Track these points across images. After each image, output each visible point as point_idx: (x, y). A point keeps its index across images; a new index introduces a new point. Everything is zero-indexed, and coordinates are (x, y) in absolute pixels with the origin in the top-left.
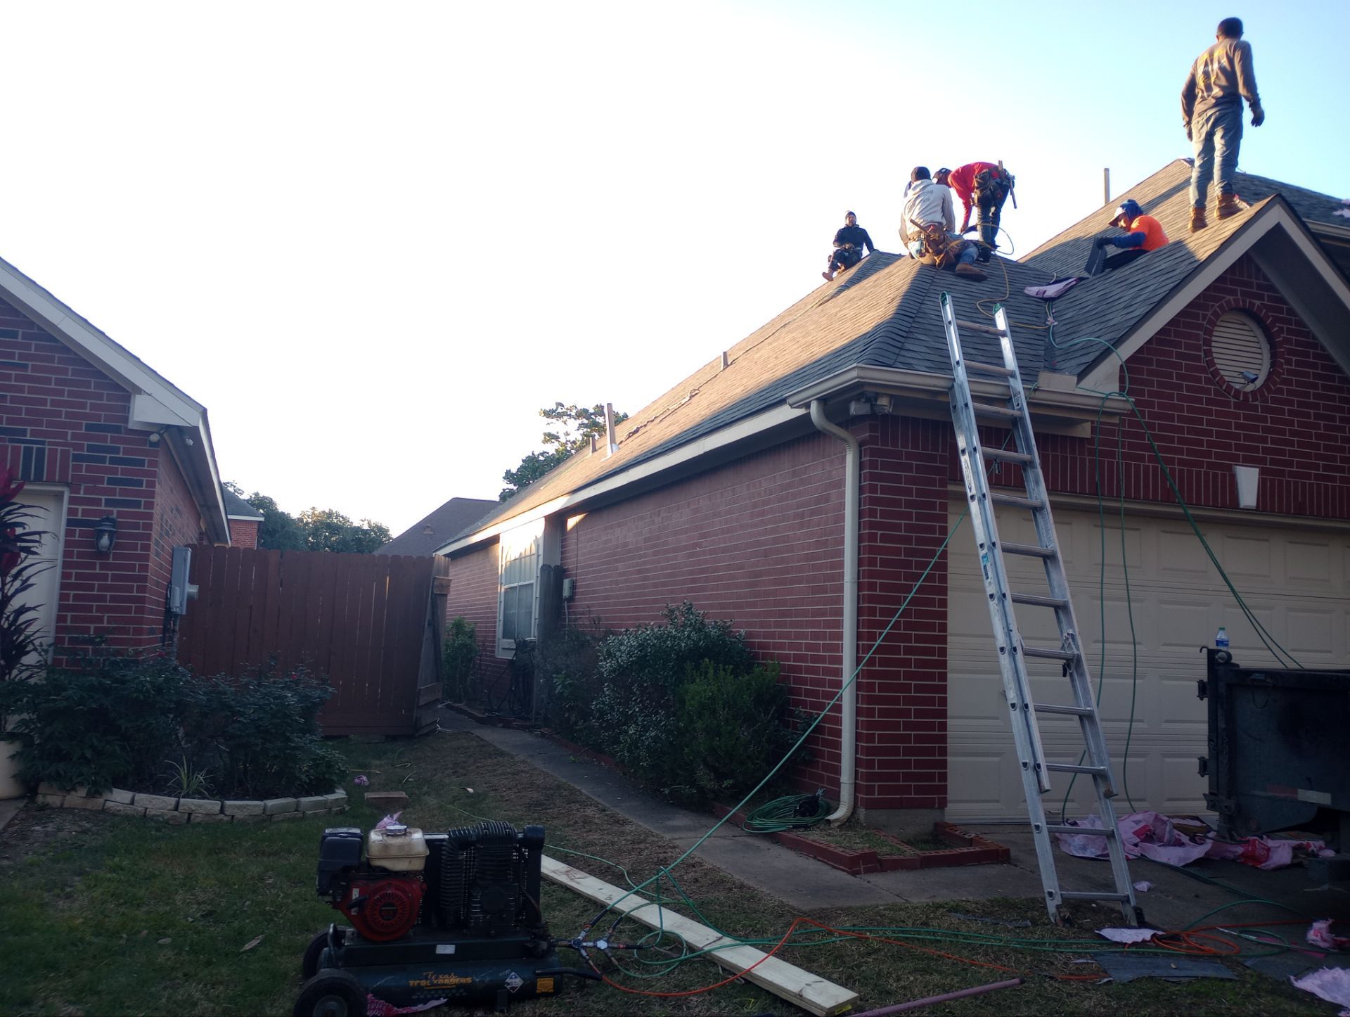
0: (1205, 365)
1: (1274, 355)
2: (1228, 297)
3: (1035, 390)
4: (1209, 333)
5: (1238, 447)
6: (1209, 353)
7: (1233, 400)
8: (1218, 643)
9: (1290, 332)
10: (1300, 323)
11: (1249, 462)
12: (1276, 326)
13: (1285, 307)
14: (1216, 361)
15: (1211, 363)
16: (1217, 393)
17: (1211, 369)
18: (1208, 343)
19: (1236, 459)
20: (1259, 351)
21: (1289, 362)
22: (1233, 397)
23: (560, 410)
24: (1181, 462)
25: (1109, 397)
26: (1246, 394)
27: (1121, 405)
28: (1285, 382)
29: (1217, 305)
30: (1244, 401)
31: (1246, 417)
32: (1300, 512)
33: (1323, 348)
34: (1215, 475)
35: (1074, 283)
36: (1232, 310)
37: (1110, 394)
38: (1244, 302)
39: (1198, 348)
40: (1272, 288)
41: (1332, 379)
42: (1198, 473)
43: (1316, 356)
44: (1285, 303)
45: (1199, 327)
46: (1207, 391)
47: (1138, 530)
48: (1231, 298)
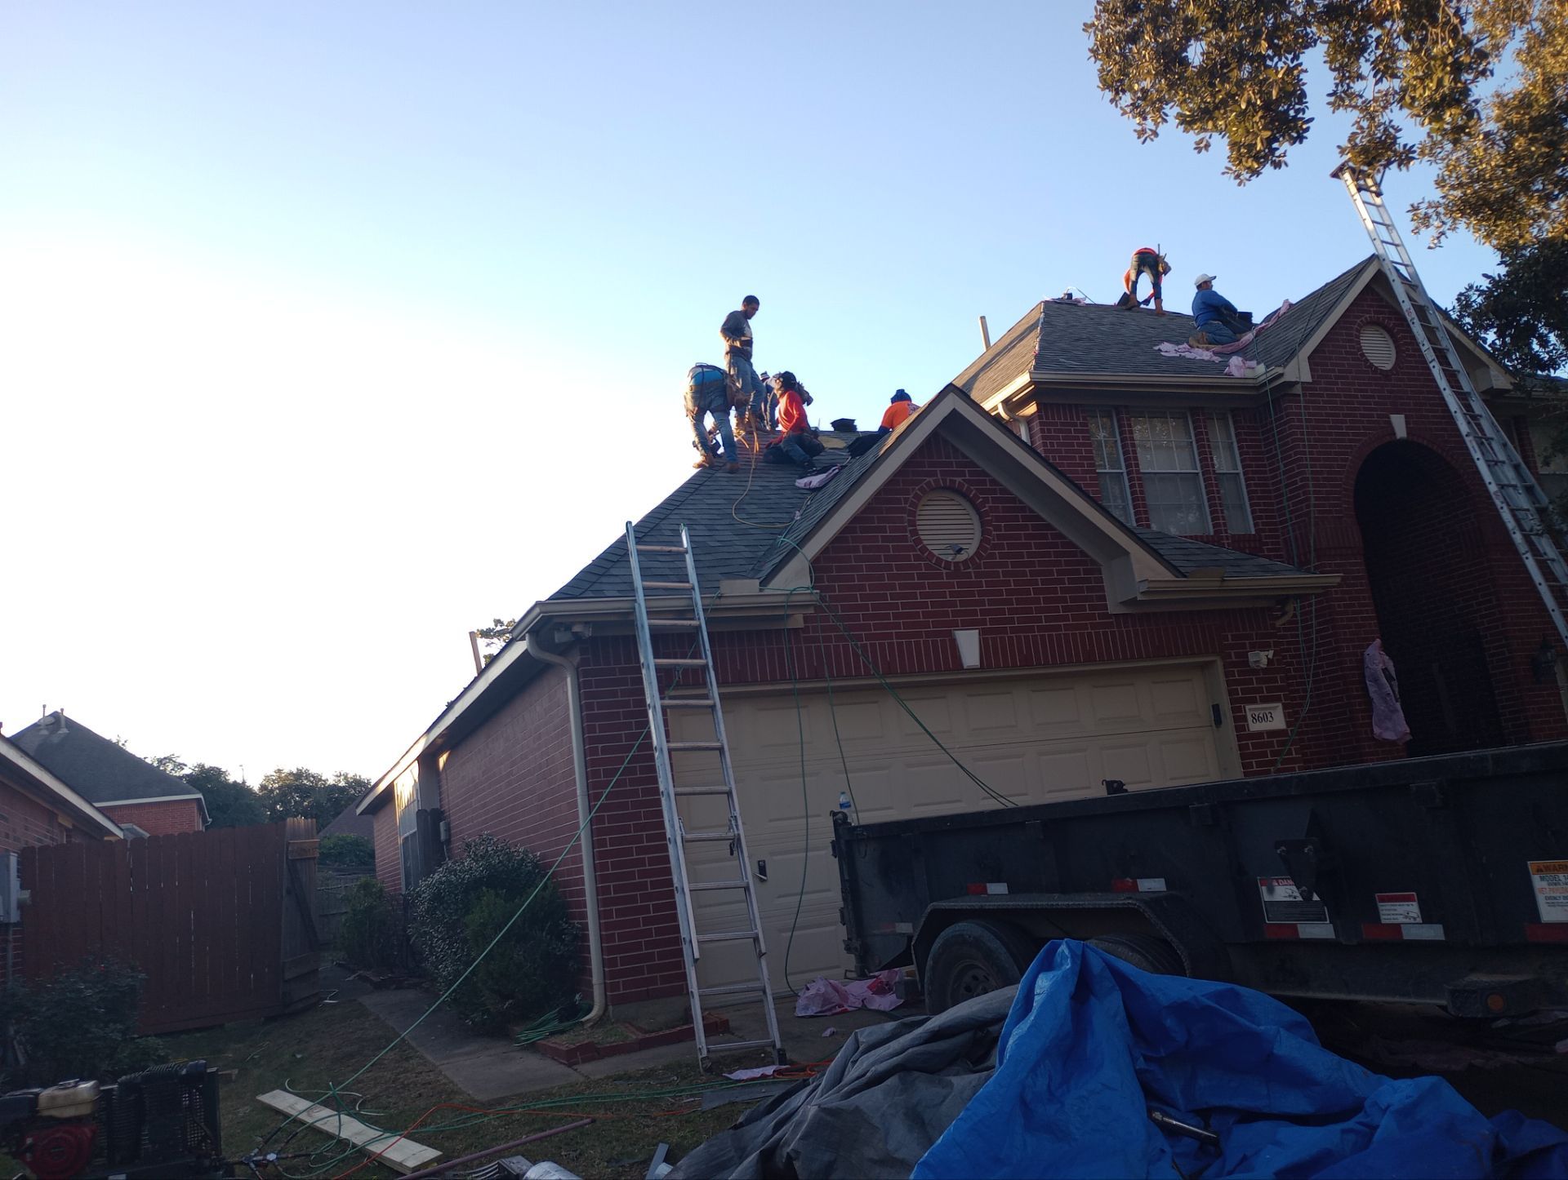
0: (912, 543)
1: (983, 524)
2: (928, 479)
3: (720, 597)
4: (913, 514)
5: (955, 614)
6: (915, 532)
7: (944, 571)
8: (842, 805)
9: (995, 500)
10: (1005, 491)
11: (967, 625)
12: (980, 498)
13: (987, 478)
14: (922, 537)
15: (919, 541)
16: (928, 567)
17: (919, 547)
18: (913, 523)
19: (955, 625)
20: (970, 522)
21: (997, 528)
22: (944, 569)
23: (499, 628)
24: (899, 636)
25: (795, 592)
26: (956, 564)
27: (808, 598)
28: (995, 547)
29: (917, 488)
30: (956, 570)
31: (960, 585)
32: (1027, 662)
33: (1032, 511)
34: (935, 643)
35: (837, 471)
36: (933, 489)
37: (794, 590)
38: (944, 481)
39: (904, 529)
40: (973, 464)
41: (1045, 537)
42: (917, 644)
43: (1025, 518)
44: (988, 475)
45: (903, 510)
46: (918, 567)
47: (876, 702)
48: (931, 479)
